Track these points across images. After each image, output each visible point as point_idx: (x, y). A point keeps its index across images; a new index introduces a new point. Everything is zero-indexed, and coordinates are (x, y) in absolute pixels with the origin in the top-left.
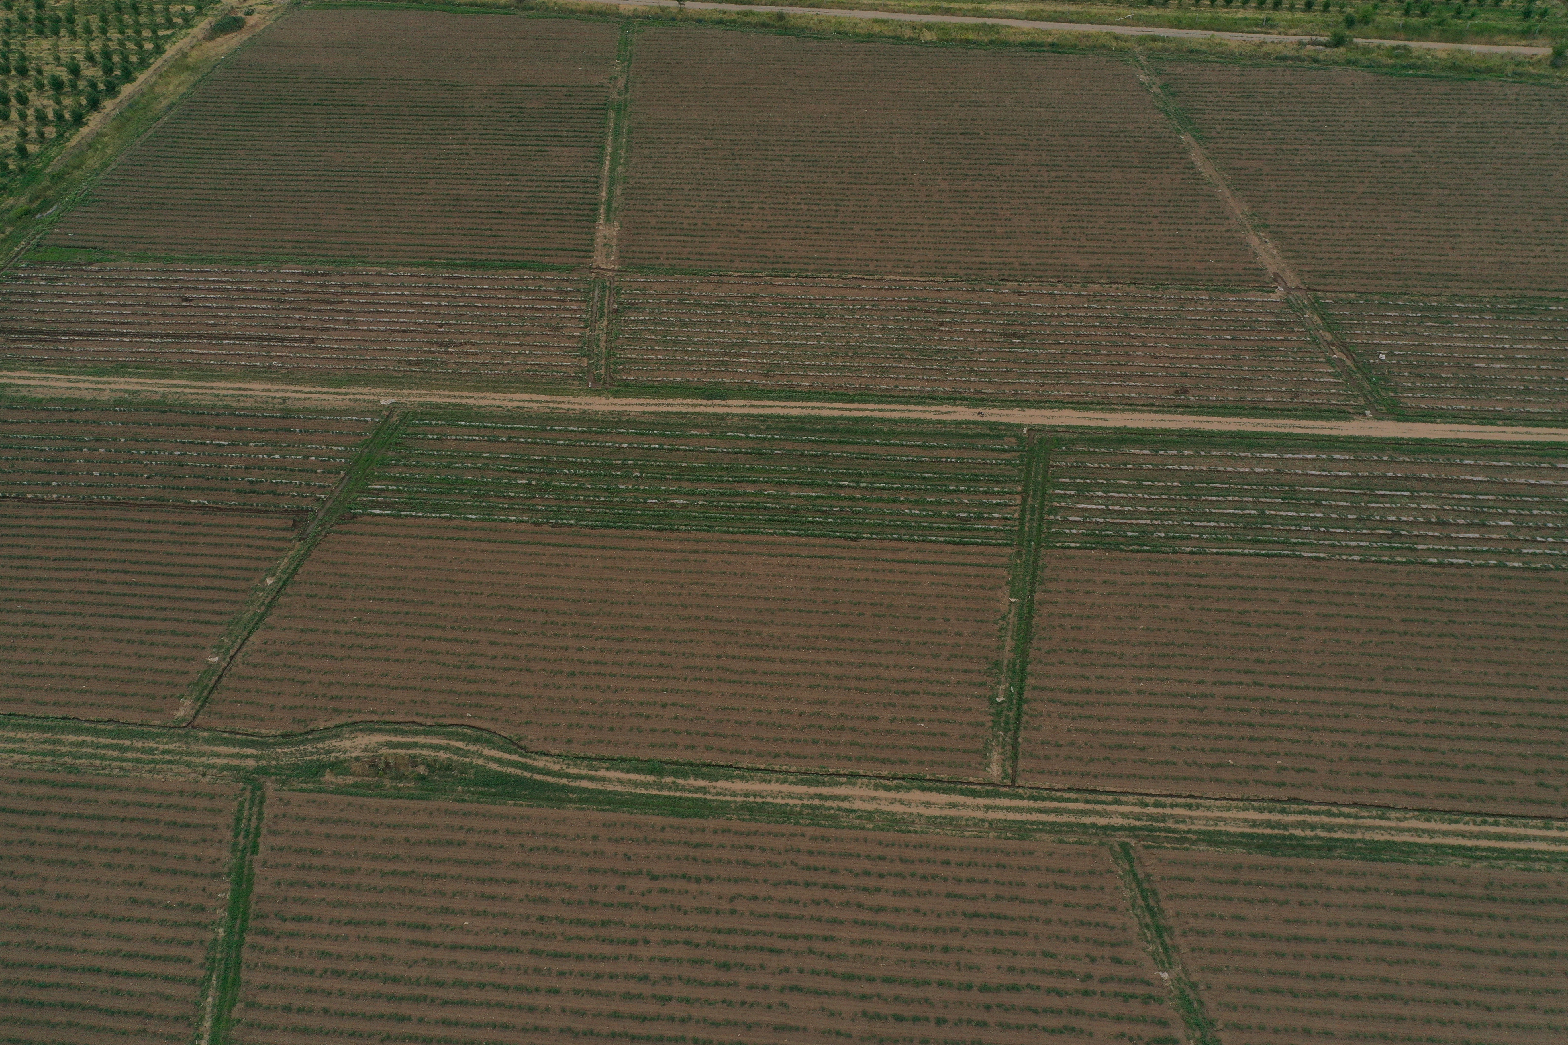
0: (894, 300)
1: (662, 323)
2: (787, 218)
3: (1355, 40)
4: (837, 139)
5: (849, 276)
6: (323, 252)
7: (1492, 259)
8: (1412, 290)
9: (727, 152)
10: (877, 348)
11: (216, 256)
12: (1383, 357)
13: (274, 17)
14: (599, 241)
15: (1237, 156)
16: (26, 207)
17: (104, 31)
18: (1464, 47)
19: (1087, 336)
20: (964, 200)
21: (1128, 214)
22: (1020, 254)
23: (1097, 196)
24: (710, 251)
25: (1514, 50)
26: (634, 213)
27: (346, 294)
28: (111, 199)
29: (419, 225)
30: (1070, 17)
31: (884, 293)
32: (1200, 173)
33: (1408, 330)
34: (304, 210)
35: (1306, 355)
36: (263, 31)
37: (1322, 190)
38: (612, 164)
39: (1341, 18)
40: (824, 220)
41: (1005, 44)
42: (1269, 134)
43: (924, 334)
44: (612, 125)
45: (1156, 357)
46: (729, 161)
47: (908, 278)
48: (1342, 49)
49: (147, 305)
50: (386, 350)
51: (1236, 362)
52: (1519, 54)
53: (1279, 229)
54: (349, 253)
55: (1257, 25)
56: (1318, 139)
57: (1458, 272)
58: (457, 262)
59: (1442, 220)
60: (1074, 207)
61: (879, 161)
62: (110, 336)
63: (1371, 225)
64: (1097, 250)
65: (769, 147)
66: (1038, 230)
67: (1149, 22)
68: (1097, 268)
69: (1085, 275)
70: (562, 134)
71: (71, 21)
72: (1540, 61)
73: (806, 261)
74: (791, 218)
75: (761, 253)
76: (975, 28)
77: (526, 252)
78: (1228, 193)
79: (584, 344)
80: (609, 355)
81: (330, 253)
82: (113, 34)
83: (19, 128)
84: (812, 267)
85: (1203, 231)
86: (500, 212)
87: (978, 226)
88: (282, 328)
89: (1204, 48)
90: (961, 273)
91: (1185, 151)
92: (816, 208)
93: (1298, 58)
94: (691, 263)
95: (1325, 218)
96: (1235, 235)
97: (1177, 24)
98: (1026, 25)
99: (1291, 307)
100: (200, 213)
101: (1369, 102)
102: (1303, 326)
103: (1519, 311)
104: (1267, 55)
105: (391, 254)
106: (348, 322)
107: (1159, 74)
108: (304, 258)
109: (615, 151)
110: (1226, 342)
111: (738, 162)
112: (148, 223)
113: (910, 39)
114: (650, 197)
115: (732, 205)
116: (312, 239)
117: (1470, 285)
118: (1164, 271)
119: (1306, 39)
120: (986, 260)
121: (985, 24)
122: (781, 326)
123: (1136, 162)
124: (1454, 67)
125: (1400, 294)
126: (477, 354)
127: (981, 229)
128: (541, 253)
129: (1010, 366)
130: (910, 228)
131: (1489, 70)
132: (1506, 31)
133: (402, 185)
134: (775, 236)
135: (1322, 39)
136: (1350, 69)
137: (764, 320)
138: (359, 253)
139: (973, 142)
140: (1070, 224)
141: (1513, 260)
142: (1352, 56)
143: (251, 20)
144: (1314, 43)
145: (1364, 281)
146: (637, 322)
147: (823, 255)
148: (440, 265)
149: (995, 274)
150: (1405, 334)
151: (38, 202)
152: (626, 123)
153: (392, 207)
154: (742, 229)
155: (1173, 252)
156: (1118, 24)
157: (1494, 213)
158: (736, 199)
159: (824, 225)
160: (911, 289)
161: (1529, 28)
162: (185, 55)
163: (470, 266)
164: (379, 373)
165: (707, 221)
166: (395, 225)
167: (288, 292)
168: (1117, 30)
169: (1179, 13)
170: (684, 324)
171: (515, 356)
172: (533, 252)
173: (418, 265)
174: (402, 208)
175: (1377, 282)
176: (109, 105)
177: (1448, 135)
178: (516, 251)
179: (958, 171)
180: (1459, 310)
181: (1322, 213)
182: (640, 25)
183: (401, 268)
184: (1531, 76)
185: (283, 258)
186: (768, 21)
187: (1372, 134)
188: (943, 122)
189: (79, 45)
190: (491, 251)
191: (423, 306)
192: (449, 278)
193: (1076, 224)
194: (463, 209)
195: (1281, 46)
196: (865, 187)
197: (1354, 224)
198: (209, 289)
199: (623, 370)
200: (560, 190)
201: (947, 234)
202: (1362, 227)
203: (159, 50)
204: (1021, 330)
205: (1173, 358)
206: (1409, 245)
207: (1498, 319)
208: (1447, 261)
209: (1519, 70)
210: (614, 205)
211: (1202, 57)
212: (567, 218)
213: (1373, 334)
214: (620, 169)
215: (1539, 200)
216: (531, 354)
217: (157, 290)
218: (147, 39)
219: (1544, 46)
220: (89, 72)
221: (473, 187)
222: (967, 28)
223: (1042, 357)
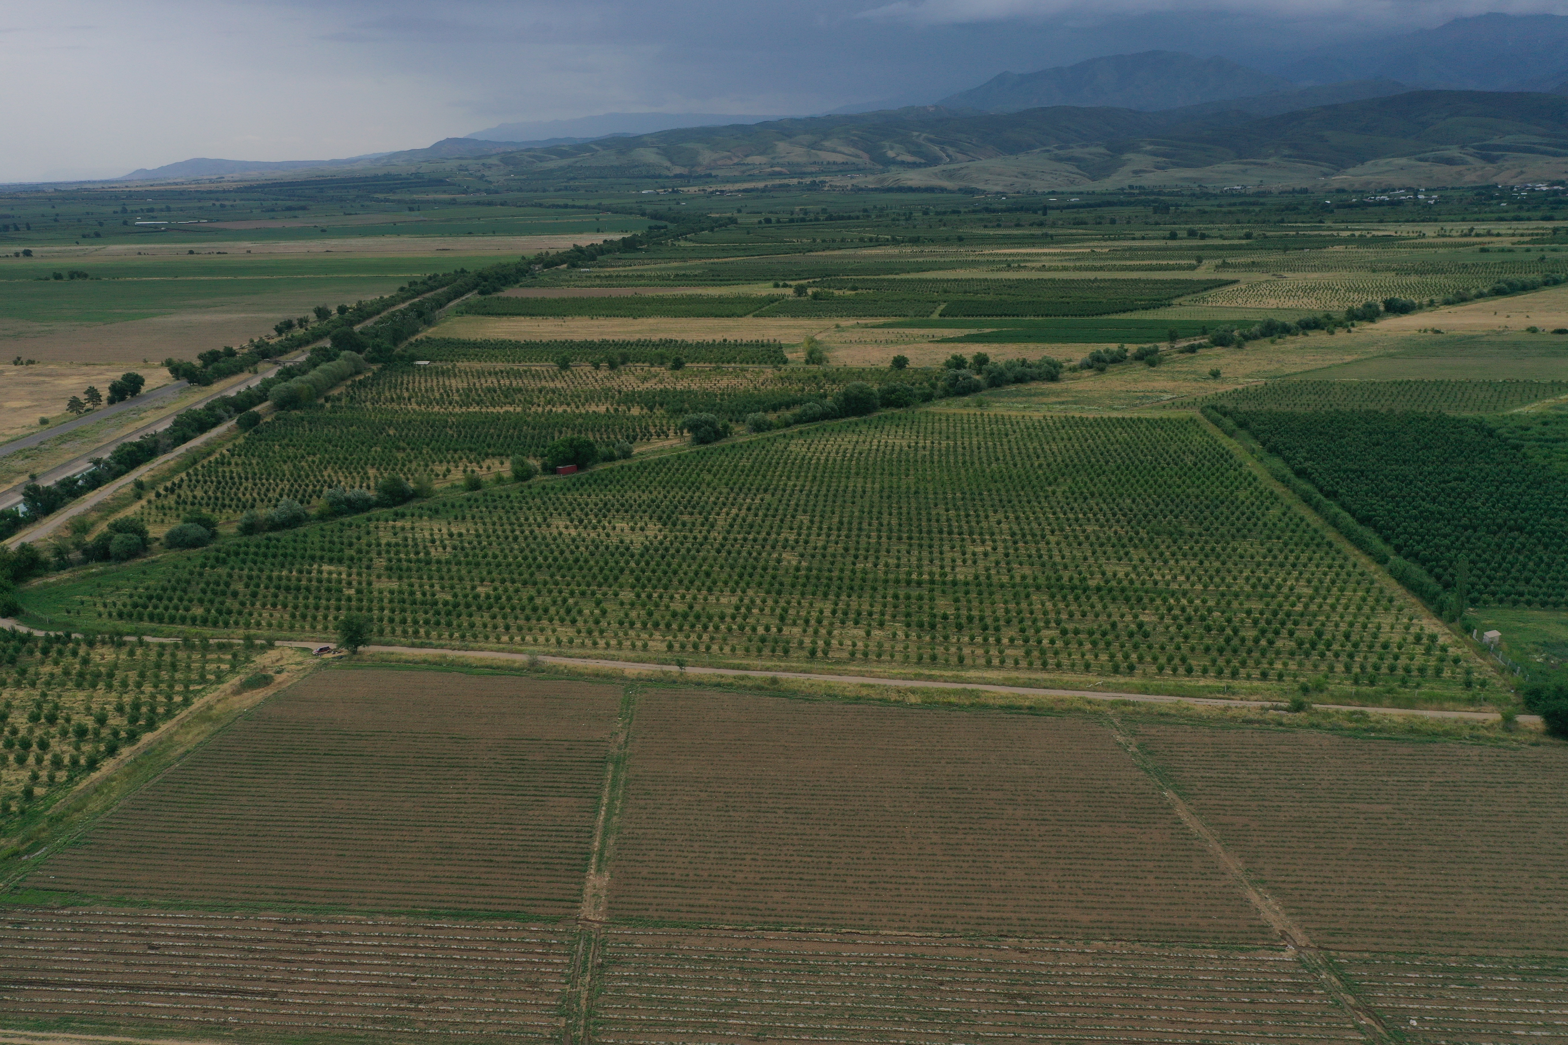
0: (891, 957)
1: (648, 979)
2: (780, 870)
3: (1314, 706)
4: (829, 793)
5: (844, 930)
6: (305, 899)
7: (1500, 917)
8: (1427, 949)
9: (720, 804)
10: (874, 1009)
11: (194, 901)
12: (1415, 1023)
13: (301, 675)
14: (589, 890)
15: (1221, 812)
16: (16, 848)
17: (139, 685)
18: (1417, 712)
19: (1097, 997)
20: (956, 853)
21: (1123, 869)
22: (1017, 909)
23: (1089, 850)
24: (701, 902)
25: (1466, 715)
26: (626, 863)
27: (321, 944)
28: (102, 842)
29: (407, 873)
30: (1043, 684)
31: (880, 949)
32: (1188, 828)
33: (1432, 992)
34: (294, 856)
35: (1332, 1020)
36: (289, 687)
37: (1312, 846)
38: (607, 814)
39: (1296, 687)
40: (817, 872)
41: (985, 706)
42: (1249, 791)
43: (924, 994)
44: (610, 777)
45: (1173, 1022)
46: (722, 813)
47: (904, 933)
48: (1303, 714)
49: (111, 953)
50: (353, 1006)
51: (1258, 1028)
52: (1472, 720)
53: (1277, 885)
54: (331, 901)
55: (1219, 692)
56: (1298, 796)
57: (1469, 930)
58: (441, 911)
59: (1439, 877)
60: (1068, 861)
61: (870, 814)
62: (63, 986)
63: (1368, 881)
64: (1097, 906)
65: (763, 800)
66: (1034, 884)
67: (1118, 689)
68: (1099, 924)
69: (1086, 931)
70: (561, 785)
71: (111, 675)
72: (1492, 725)
73: (799, 914)
74: (783, 869)
75: (754, 905)
76: (956, 692)
77: (513, 901)
78: (1219, 848)
79: (564, 1001)
80: (590, 1015)
81: (312, 900)
82: (148, 688)
83: (32, 771)
84: (805, 921)
85: (1201, 886)
86: (491, 861)
87: (973, 879)
88: (247, 979)
89: (1173, 712)
90: (959, 928)
91: (1169, 807)
92: (809, 859)
93: (1263, 722)
94: (681, 915)
95: (1321, 874)
96: (1234, 890)
97: (1145, 691)
98: (1004, 691)
99: (1305, 967)
100: (188, 858)
101: (1339, 762)
102: (1322, 988)
103: (1543, 973)
104: (1234, 719)
105: (374, 902)
106: (317, 975)
107: (1134, 735)
108: (284, 905)
109: (612, 800)
110: (1245, 1006)
111: (731, 813)
112: (133, 867)
113: (896, 701)
114: (643, 847)
115: (725, 856)
116: (296, 885)
117: (1485, 944)
118: (1168, 927)
119: (1268, 704)
120: (983, 914)
121: (965, 690)
122: (773, 984)
123: (1124, 818)
124: (1412, 731)
125: (1415, 953)
126: (448, 1012)
127: (975, 883)
128: (528, 903)
129: (1018, 1031)
130: (904, 881)
131: (1447, 734)
132: (1453, 699)
133: (397, 833)
134: (767, 888)
135: (1282, 704)
136: (1315, 732)
137: (755, 977)
138: (341, 900)
139: (962, 796)
140: (1064, 878)
141: (1522, 918)
142: (1314, 720)
143: (279, 678)
144: (1276, 708)
145: (1375, 940)
146: (622, 978)
147: (817, 908)
148: (423, 914)
149: (994, 929)
150: (1431, 997)
151: (29, 844)
152: (623, 775)
153: (383, 854)
154: (733, 880)
155: (1172, 907)
156: (1089, 690)
157: (1489, 870)
158: (729, 851)
159: (817, 877)
160: (908, 945)
161: (1474, 697)
162: (210, 708)
163: (453, 915)
164: (340, 1032)
165: (700, 872)
166: (383, 872)
167: (261, 941)
168: (1090, 695)
169: (1145, 681)
170: (671, 981)
171: (488, 1015)
172: (520, 902)
173: (400, 914)
174: (392, 855)
175: (1388, 941)
176: (126, 752)
177: (1423, 793)
178: (503, 901)
179: (950, 825)
180: (1481, 971)
181: (1317, 868)
182: (643, 686)
183: (382, 917)
184: (1488, 739)
185: (264, 904)
186: (763, 685)
187: (1348, 792)
188: (931, 778)
189: (113, 697)
190: (477, 900)
191: (399, 957)
192: (431, 928)
193: (1072, 878)
194: (454, 856)
195: (1245, 711)
196: (857, 839)
197: (1351, 881)
198: (179, 937)
199: (603, 1031)
200: (553, 839)
201: (941, 888)
202: (1360, 884)
203: (187, 702)
204: (1026, 990)
205: (1191, 1023)
206: (1411, 902)
207: (1524, 980)
208: (1454, 918)
209: (1475, 733)
210: (607, 854)
211: (1172, 720)
212: (558, 867)
213: (1397, 997)
214: (615, 819)
215: (1530, 856)
216: (506, 1013)
217: (125, 937)
218: (178, 693)
219: (1493, 712)
220: (115, 721)
221: (467, 836)
222: (948, 693)
223: (1052, 1021)
